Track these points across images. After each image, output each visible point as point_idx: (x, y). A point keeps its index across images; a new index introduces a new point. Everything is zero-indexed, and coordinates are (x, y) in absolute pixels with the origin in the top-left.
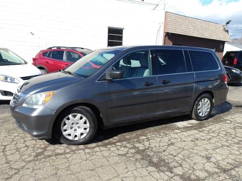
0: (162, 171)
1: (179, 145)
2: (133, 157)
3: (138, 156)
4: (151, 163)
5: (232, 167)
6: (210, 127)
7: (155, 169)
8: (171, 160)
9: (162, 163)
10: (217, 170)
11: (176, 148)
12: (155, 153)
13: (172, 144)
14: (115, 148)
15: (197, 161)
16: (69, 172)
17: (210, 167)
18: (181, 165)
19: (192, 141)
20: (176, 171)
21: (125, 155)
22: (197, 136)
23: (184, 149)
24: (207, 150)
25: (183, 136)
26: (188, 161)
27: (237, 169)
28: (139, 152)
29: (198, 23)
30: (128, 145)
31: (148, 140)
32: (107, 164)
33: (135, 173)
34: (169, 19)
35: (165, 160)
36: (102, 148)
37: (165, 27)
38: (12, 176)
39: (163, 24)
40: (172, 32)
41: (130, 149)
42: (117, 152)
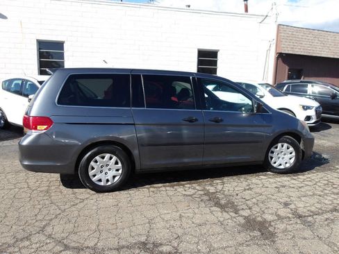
0: (226, 211)
1: (258, 190)
2: (199, 198)
3: (206, 198)
4: (218, 204)
5: (311, 214)
6: (309, 176)
7: (219, 209)
8: (240, 203)
9: (230, 205)
10: (291, 216)
11: (253, 193)
12: (226, 196)
13: (250, 189)
14: (182, 189)
15: (271, 206)
16: (130, 205)
17: (283, 212)
18: (250, 208)
19: (276, 187)
20: (241, 212)
21: (191, 196)
22: (287, 183)
23: (261, 194)
24: (290, 197)
25: (268, 183)
26: (261, 205)
27: (315, 217)
28: (207, 193)
29: (329, 38)
30: (198, 188)
31: (223, 183)
32: (170, 201)
33: (196, 211)
34: (283, 34)
35: (234, 203)
36: (168, 188)
37: (277, 45)
38: (77, 204)
39: (275, 41)
40: (287, 52)
41: (198, 190)
42: (184, 193)
